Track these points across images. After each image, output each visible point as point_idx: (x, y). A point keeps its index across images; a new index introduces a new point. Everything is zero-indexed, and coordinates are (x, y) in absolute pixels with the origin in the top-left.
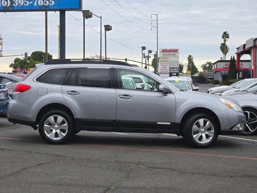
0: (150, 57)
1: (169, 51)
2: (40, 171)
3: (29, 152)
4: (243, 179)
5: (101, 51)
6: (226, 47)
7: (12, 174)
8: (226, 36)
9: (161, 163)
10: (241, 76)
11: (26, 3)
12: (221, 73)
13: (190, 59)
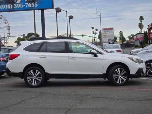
0: (97, 33)
1: (107, 29)
2: (31, 101)
3: (25, 91)
4: (146, 101)
5: (67, 31)
6: (142, 25)
7: (16, 104)
8: (141, 18)
9: (100, 95)
10: (151, 42)
11: (21, 6)
12: (140, 41)
13: (121, 33)
